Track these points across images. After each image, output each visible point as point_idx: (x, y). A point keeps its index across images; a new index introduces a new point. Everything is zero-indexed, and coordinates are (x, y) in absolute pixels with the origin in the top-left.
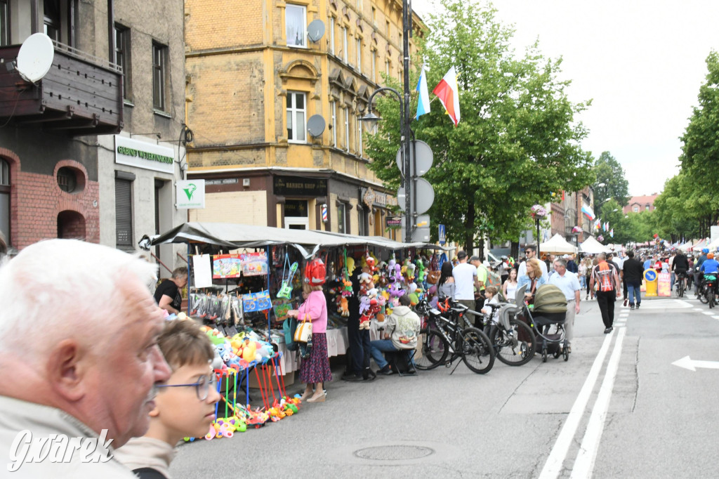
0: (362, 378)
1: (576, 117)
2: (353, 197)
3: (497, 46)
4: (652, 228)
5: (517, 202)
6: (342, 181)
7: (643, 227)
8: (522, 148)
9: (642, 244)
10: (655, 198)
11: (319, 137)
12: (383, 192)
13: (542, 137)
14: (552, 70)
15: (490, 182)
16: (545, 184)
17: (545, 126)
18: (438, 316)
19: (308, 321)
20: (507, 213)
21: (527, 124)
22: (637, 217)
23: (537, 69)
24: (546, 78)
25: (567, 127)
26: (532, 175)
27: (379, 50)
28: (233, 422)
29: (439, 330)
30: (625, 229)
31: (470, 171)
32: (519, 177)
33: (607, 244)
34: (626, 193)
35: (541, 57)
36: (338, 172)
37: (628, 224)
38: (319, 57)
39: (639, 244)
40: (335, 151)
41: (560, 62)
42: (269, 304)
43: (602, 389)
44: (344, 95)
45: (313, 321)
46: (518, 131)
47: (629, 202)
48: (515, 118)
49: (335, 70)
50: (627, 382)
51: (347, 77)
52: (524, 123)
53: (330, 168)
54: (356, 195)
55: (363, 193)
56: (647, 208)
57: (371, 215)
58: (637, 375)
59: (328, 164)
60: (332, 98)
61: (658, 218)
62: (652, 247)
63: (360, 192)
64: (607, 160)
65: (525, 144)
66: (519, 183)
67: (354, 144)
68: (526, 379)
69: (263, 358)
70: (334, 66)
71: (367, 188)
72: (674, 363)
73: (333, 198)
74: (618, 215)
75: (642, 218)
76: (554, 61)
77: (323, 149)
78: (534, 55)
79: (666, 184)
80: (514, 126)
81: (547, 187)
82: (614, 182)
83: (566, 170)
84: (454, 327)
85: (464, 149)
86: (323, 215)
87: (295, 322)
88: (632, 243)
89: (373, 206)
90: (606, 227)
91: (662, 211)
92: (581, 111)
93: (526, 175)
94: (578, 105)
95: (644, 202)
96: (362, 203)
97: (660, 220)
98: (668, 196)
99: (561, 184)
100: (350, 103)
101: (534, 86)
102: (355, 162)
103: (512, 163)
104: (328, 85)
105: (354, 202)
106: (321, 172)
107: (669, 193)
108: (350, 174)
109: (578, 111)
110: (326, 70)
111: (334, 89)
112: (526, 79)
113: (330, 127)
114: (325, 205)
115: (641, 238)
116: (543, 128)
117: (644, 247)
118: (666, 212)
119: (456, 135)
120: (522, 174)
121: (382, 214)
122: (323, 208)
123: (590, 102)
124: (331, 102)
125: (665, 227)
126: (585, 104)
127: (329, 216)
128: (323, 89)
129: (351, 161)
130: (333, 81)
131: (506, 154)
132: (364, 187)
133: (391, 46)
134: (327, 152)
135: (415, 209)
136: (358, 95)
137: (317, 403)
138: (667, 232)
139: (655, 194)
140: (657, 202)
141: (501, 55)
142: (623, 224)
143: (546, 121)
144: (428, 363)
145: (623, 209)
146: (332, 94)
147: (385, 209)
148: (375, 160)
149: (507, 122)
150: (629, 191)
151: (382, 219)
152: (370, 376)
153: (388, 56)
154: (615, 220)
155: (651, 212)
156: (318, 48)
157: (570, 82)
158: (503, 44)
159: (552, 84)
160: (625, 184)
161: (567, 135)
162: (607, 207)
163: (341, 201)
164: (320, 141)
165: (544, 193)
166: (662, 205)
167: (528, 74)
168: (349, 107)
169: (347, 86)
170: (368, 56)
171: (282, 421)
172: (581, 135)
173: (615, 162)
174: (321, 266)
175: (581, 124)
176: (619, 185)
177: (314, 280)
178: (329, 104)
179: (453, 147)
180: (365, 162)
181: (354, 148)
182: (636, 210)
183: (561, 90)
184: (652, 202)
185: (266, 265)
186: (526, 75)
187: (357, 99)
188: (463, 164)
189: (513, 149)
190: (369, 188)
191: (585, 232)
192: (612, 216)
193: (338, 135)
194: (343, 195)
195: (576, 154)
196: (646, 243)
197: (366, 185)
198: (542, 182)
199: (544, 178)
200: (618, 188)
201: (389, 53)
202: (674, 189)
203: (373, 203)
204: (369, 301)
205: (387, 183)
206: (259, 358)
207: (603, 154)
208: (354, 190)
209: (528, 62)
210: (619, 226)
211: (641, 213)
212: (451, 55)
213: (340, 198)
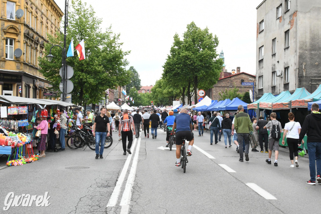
0: (54, 151)
1: (125, 57)
2: (31, 83)
3: (95, 26)
4: (150, 100)
5: (100, 89)
6: (28, 77)
7: (146, 99)
8: (103, 68)
9: (145, 107)
10: (152, 88)
11: (19, 58)
12: (43, 81)
13: (111, 64)
14: (116, 39)
15: (92, 81)
16: (112, 83)
17: (113, 60)
18: (80, 130)
19: (40, 130)
20: (96, 93)
21: (106, 59)
22: (144, 95)
23: (110, 37)
24: (113, 41)
25: (121, 61)
26: (106, 79)
27: (43, 22)
28: (22, 161)
29: (79, 135)
30: (139, 100)
31: (83, 76)
32: (102, 79)
33: (131, 106)
34: (140, 85)
35: (112, 32)
36: (26, 73)
37: (140, 98)
38: (20, 25)
39: (144, 107)
40: (25, 64)
41: (119, 35)
42: (28, 124)
43: (135, 154)
44: (29, 41)
45: (42, 130)
46: (102, 61)
47: (141, 88)
48: (101, 56)
49: (26, 30)
50: (143, 153)
51: (31, 33)
52: (105, 58)
53: (23, 71)
54: (32, 82)
55: (35, 82)
56: (148, 91)
57: (38, 91)
58: (146, 151)
59: (22, 69)
60: (25, 42)
61: (152, 96)
62: (150, 108)
63: (34, 81)
64: (132, 70)
65: (104, 66)
66: (102, 82)
67: (32, 61)
68: (110, 152)
69: (28, 141)
70: (26, 28)
71: (37, 79)
72: (158, 148)
73: (24, 83)
74: (136, 94)
75: (146, 96)
76: (117, 35)
77: (20, 63)
78: (109, 31)
79: (156, 82)
80: (101, 59)
81: (112, 84)
82: (135, 80)
83: (120, 78)
84: (86, 134)
85: (81, 67)
86: (19, 90)
87: (36, 130)
88: (141, 106)
89: (39, 87)
90: (131, 99)
91: (154, 93)
92: (126, 55)
93: (105, 79)
94: (125, 53)
95: (147, 89)
96: (34, 85)
97: (153, 97)
98: (157, 88)
99: (118, 83)
100: (32, 44)
101: (109, 44)
102: (32, 68)
103: (99, 74)
104: (23, 36)
105: (31, 85)
106: (19, 72)
107: (157, 86)
108: (31, 73)
109: (125, 55)
110: (23, 30)
111: (26, 38)
112: (106, 41)
113: (24, 54)
114: (20, 86)
115: (145, 104)
116: (112, 60)
117: (146, 108)
118: (156, 94)
119: (77, 61)
120: (103, 78)
121: (42, 91)
122: (19, 88)
123: (130, 52)
124: (24, 43)
125: (155, 100)
126: (128, 52)
127: (22, 91)
128: (22, 38)
129: (31, 68)
130: (26, 35)
131: (97, 70)
132: (36, 79)
133: (48, 20)
134: (22, 64)
135: (66, 92)
136: (35, 41)
137: (43, 157)
138: (156, 102)
139: (152, 86)
140: (152, 89)
141: (96, 30)
142: (138, 98)
143: (113, 58)
144: (75, 147)
145: (138, 91)
146: (25, 40)
147: (44, 88)
148: (43, 68)
149: (98, 57)
150: (141, 84)
151: (42, 93)
152: (56, 150)
153: (47, 24)
154: (135, 96)
155: (149, 93)
156: (20, 20)
157: (123, 43)
158: (97, 26)
159: (116, 44)
160: (139, 81)
161: (121, 64)
162: (132, 91)
163: (26, 84)
164: (19, 59)
165: (111, 85)
166: (154, 91)
167: (107, 39)
168: (31, 46)
169: (31, 37)
170: (39, 25)
171: (35, 162)
172: (126, 64)
173: (136, 71)
174: (46, 112)
175: (126, 60)
176: (137, 81)
177: (44, 116)
178: (23, 44)
179: (77, 65)
180: (37, 69)
181: (32, 63)
182: (143, 92)
183: (119, 47)
184: (150, 89)
185: (27, 111)
186: (106, 39)
187: (34, 42)
188: (81, 73)
189: (100, 68)
190: (38, 80)
191: (123, 101)
192: (134, 94)
193: (26, 57)
194: (28, 82)
195: (124, 71)
196: (147, 106)
197: (37, 78)
198: (110, 82)
199: (111, 80)
200: (136, 82)
201: (47, 23)
202: (159, 85)
203: (39, 86)
204: (57, 124)
205: (47, 78)
206: (27, 141)
207: (131, 67)
208: (32, 80)
209: (107, 34)
210: (136, 99)
211: (145, 94)
212: (76, 29)
213: (26, 83)
